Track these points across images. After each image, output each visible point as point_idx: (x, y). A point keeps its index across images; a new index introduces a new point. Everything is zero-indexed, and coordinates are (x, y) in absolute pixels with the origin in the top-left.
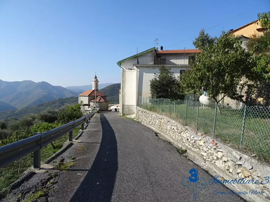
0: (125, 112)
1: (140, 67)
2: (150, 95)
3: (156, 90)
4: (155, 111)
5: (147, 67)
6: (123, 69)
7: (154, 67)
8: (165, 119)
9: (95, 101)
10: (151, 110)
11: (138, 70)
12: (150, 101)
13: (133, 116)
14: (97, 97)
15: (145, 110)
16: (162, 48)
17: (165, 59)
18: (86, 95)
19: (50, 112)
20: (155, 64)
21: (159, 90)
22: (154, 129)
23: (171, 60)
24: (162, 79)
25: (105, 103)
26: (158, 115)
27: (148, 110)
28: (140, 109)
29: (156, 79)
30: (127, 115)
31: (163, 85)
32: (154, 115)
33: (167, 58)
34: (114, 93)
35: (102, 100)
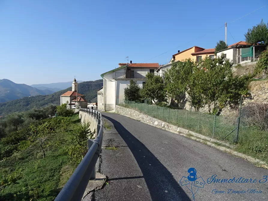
0: (106, 108)
1: (117, 80)
2: (124, 98)
3: (128, 95)
4: (128, 107)
5: (122, 80)
6: (105, 79)
7: (126, 80)
8: (133, 111)
9: (76, 101)
10: (126, 107)
11: (117, 82)
12: (124, 101)
13: (114, 111)
14: (78, 97)
15: (122, 107)
16: (131, 62)
17: (134, 71)
18: (68, 96)
19: (36, 111)
20: (127, 77)
21: (129, 95)
22: (128, 116)
23: (137, 72)
24: (132, 87)
25: (85, 102)
26: (130, 109)
27: (124, 107)
28: (118, 106)
29: (128, 88)
30: (108, 111)
31: (132, 92)
32: (128, 110)
33: (135, 70)
34: (84, 92)
35: (82, 100)
